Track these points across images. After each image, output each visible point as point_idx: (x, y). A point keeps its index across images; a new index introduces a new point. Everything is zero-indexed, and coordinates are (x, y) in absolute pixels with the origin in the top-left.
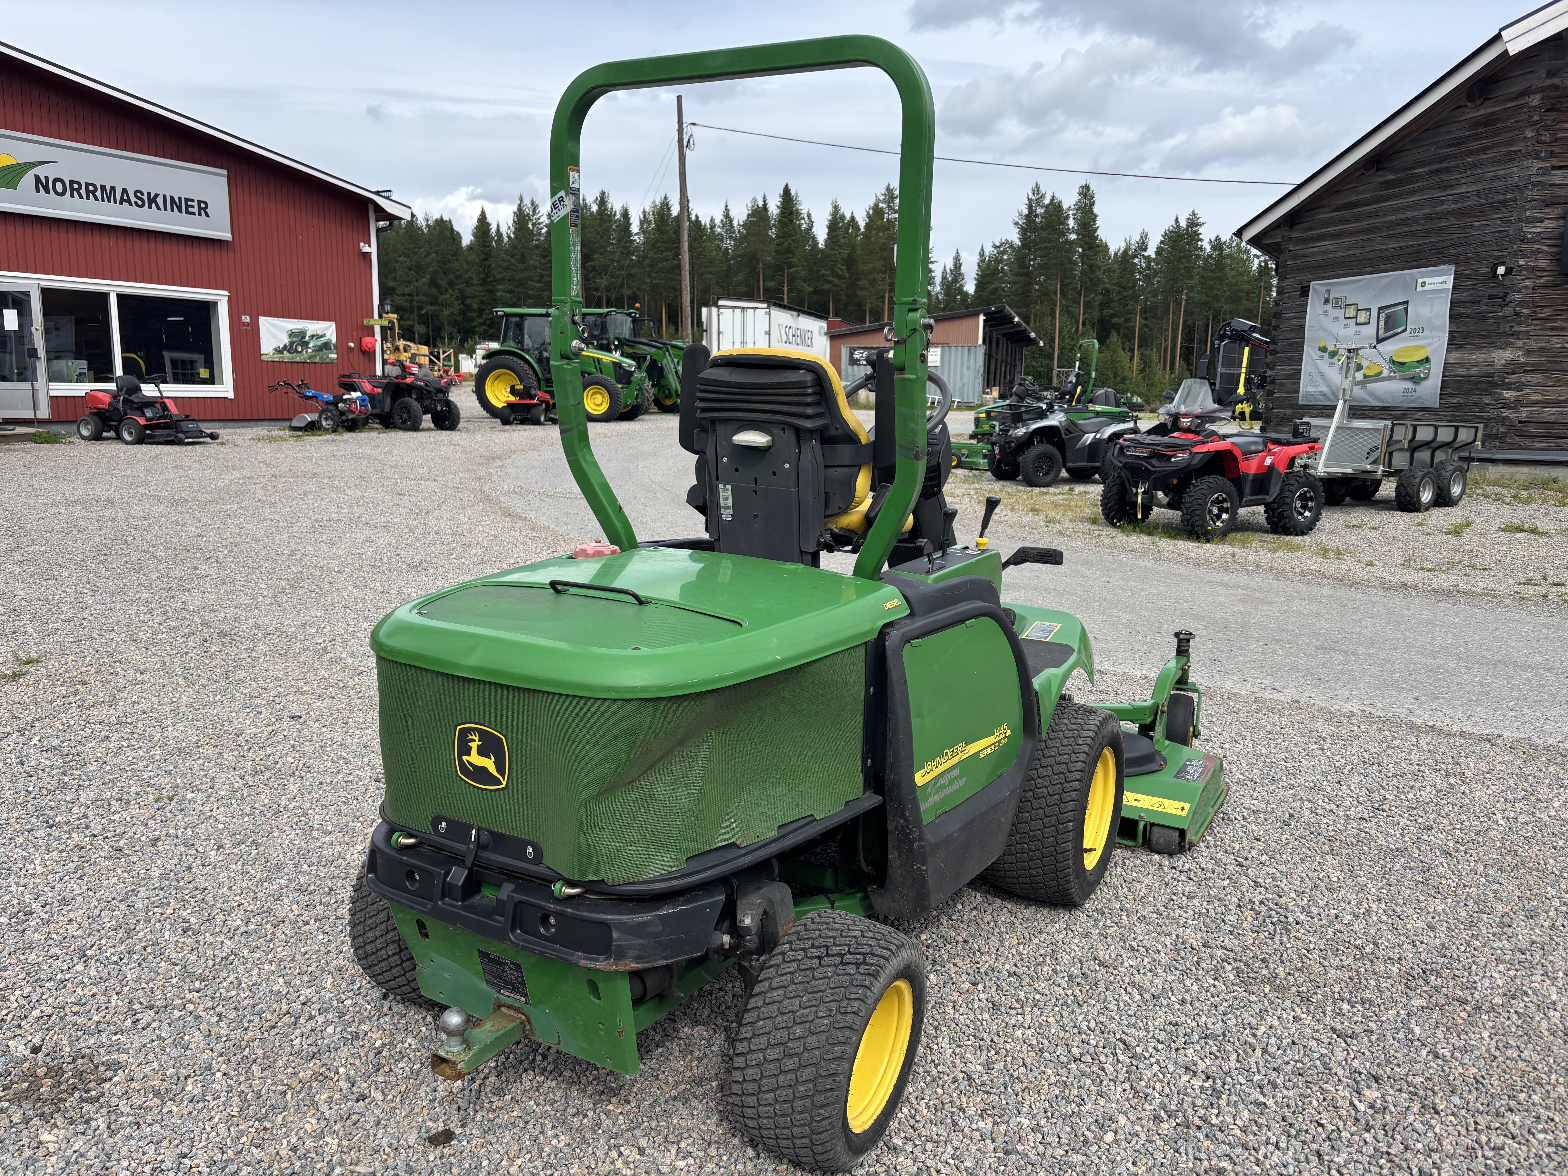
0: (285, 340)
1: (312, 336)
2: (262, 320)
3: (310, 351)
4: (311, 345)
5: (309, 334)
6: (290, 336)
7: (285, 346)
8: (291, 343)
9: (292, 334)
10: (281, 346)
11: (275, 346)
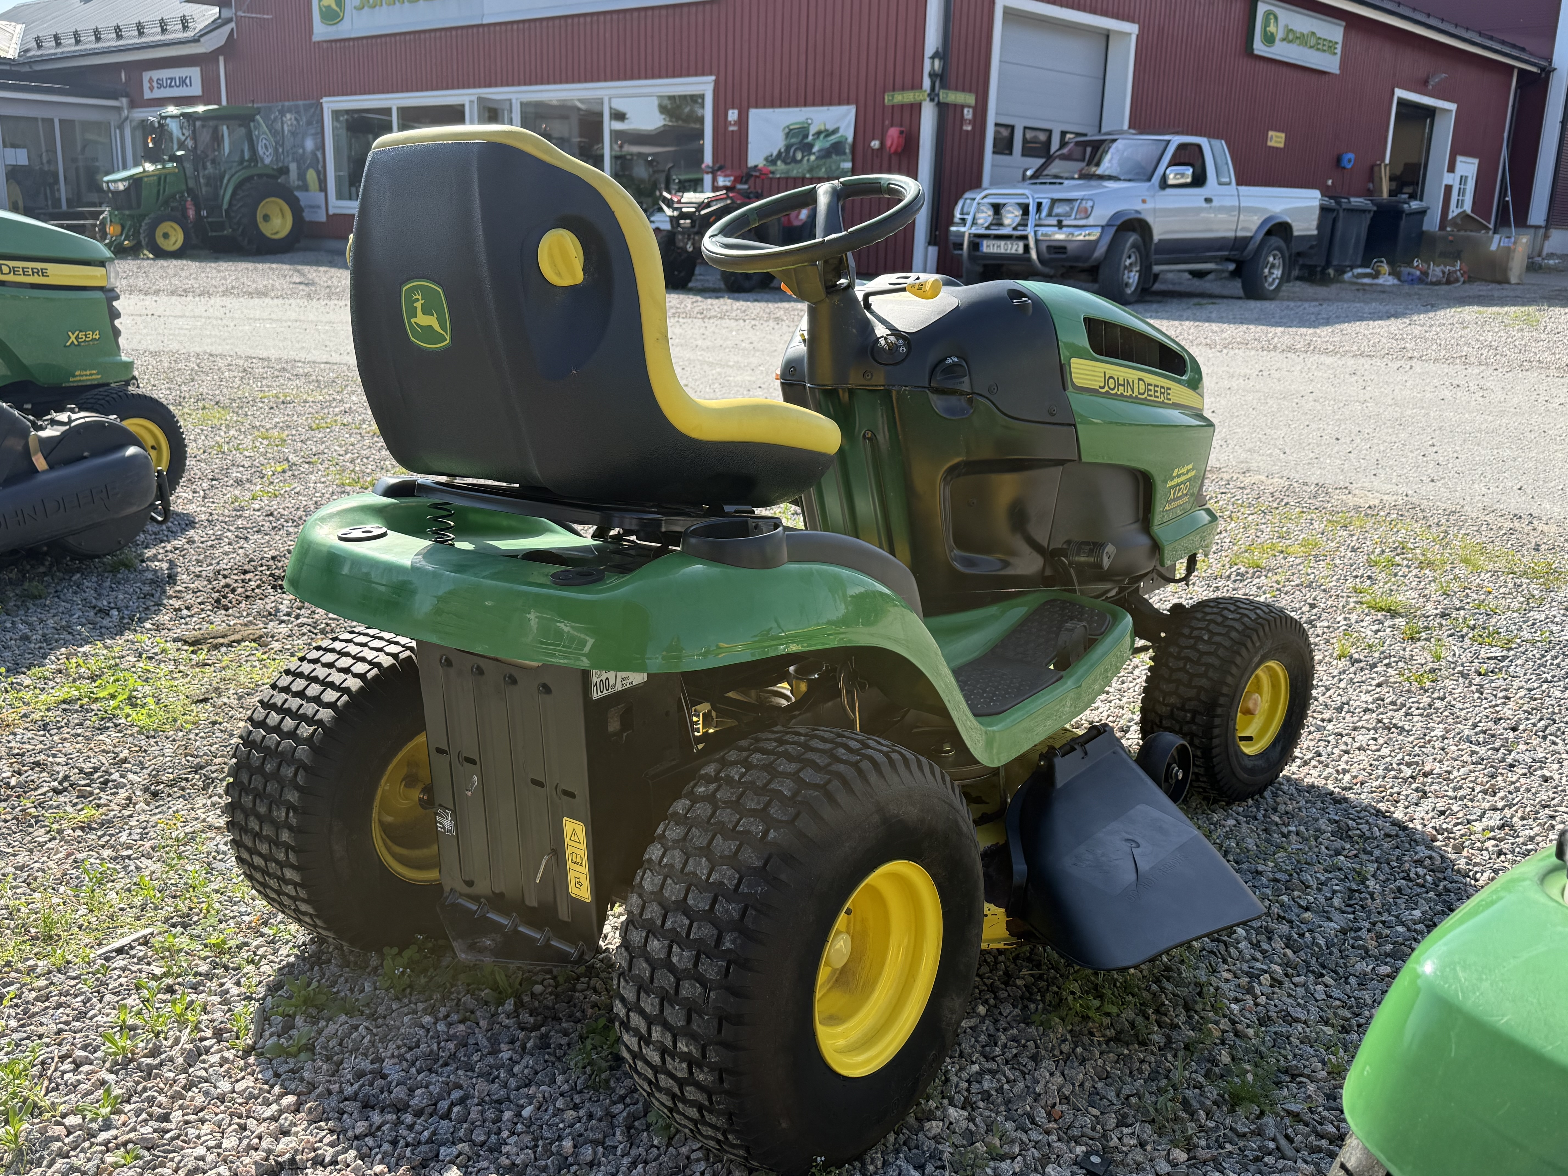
0: (778, 143)
1: (819, 133)
2: (753, 113)
3: (813, 158)
4: (815, 149)
5: (813, 130)
6: (787, 135)
7: (780, 153)
8: (788, 147)
9: (789, 133)
10: (775, 153)
11: (766, 153)
